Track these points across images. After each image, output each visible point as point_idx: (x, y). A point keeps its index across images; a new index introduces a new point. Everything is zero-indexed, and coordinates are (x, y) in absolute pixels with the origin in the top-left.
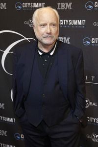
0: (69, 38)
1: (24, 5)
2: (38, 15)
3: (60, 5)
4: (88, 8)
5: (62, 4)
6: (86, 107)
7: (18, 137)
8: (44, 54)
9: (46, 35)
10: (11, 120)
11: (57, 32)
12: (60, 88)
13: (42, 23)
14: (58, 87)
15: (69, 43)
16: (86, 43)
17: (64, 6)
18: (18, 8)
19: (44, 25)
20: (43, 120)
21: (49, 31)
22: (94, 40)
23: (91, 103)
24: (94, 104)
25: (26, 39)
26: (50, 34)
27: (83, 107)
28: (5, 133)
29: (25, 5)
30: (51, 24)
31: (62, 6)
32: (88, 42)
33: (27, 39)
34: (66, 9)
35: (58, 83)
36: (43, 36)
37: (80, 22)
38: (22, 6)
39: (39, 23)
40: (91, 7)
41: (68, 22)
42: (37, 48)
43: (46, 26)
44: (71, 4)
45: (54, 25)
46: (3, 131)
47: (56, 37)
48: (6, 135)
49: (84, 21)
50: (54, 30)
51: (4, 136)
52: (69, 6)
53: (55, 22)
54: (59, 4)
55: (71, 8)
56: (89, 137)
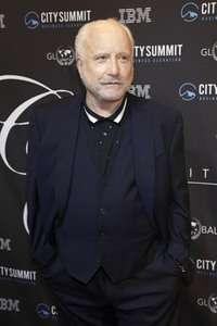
0: (147, 87)
3: (126, 14)
4: (188, 17)
5: (129, 11)
6: (193, 238)
7: (45, 313)
8: (101, 120)
9: (107, 78)
10: (27, 275)
12: (138, 194)
13: (100, 52)
14: (134, 192)
15: (148, 97)
16: (186, 96)
17: (133, 16)
18: (31, 25)
19: (103, 57)
20: (101, 267)
21: (114, 71)
22: (204, 89)
23: (203, 229)
24: (210, 230)
25: (52, 92)
26: (117, 76)
27: (186, 238)
28: (14, 305)
29: (46, 17)
30: (118, 56)
31: (129, 16)
32: (191, 94)
33: (55, 92)
34: (139, 21)
35: (134, 184)
36: (102, 81)
37: (170, 50)
38: (39, 20)
39: (92, 52)
40: (193, 14)
41: (145, 51)
43: (108, 60)
44: (148, 9)
45: (124, 58)
46: (10, 301)
48: (18, 310)
49: (180, 46)
50: (125, 69)
51: (14, 310)
52: (144, 14)
53: (128, 52)
54: (122, 11)
55: (148, 20)
56: (203, 303)
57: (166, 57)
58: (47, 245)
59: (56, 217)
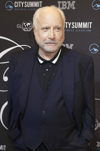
0: (72, 45)
1: (16, 4)
2: (40, 15)
3: (61, 4)
4: (96, 7)
8: (45, 62)
9: (48, 40)
11: (62, 37)
12: (64, 104)
13: (45, 26)
16: (93, 51)
17: (65, 5)
18: (8, 8)
19: (47, 28)
20: (42, 143)
21: (52, 36)
25: (19, 46)
26: (53, 39)
30: (55, 28)
31: (63, 5)
32: (95, 50)
33: (20, 46)
34: (68, 8)
35: (62, 98)
37: (85, 25)
38: (13, 6)
39: (40, 25)
41: (71, 25)
42: (37, 55)
43: (49, 30)
44: (74, 2)
45: (58, 29)
47: (60, 44)
49: (91, 23)
50: (59, 35)
52: (71, 5)
53: (60, 26)
54: (59, 2)
55: (74, 8)
57: (82, 29)
58: (16, 129)
59: (20, 114)
